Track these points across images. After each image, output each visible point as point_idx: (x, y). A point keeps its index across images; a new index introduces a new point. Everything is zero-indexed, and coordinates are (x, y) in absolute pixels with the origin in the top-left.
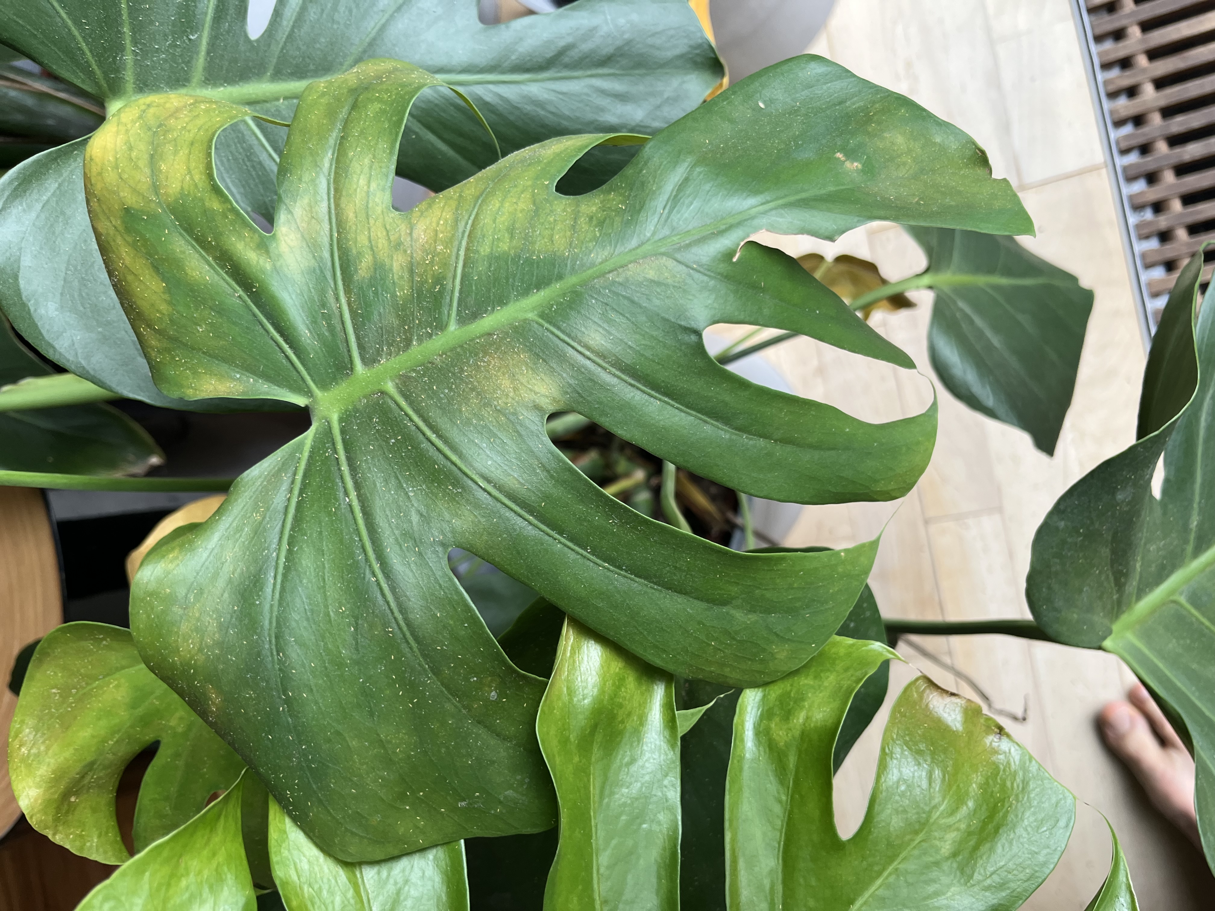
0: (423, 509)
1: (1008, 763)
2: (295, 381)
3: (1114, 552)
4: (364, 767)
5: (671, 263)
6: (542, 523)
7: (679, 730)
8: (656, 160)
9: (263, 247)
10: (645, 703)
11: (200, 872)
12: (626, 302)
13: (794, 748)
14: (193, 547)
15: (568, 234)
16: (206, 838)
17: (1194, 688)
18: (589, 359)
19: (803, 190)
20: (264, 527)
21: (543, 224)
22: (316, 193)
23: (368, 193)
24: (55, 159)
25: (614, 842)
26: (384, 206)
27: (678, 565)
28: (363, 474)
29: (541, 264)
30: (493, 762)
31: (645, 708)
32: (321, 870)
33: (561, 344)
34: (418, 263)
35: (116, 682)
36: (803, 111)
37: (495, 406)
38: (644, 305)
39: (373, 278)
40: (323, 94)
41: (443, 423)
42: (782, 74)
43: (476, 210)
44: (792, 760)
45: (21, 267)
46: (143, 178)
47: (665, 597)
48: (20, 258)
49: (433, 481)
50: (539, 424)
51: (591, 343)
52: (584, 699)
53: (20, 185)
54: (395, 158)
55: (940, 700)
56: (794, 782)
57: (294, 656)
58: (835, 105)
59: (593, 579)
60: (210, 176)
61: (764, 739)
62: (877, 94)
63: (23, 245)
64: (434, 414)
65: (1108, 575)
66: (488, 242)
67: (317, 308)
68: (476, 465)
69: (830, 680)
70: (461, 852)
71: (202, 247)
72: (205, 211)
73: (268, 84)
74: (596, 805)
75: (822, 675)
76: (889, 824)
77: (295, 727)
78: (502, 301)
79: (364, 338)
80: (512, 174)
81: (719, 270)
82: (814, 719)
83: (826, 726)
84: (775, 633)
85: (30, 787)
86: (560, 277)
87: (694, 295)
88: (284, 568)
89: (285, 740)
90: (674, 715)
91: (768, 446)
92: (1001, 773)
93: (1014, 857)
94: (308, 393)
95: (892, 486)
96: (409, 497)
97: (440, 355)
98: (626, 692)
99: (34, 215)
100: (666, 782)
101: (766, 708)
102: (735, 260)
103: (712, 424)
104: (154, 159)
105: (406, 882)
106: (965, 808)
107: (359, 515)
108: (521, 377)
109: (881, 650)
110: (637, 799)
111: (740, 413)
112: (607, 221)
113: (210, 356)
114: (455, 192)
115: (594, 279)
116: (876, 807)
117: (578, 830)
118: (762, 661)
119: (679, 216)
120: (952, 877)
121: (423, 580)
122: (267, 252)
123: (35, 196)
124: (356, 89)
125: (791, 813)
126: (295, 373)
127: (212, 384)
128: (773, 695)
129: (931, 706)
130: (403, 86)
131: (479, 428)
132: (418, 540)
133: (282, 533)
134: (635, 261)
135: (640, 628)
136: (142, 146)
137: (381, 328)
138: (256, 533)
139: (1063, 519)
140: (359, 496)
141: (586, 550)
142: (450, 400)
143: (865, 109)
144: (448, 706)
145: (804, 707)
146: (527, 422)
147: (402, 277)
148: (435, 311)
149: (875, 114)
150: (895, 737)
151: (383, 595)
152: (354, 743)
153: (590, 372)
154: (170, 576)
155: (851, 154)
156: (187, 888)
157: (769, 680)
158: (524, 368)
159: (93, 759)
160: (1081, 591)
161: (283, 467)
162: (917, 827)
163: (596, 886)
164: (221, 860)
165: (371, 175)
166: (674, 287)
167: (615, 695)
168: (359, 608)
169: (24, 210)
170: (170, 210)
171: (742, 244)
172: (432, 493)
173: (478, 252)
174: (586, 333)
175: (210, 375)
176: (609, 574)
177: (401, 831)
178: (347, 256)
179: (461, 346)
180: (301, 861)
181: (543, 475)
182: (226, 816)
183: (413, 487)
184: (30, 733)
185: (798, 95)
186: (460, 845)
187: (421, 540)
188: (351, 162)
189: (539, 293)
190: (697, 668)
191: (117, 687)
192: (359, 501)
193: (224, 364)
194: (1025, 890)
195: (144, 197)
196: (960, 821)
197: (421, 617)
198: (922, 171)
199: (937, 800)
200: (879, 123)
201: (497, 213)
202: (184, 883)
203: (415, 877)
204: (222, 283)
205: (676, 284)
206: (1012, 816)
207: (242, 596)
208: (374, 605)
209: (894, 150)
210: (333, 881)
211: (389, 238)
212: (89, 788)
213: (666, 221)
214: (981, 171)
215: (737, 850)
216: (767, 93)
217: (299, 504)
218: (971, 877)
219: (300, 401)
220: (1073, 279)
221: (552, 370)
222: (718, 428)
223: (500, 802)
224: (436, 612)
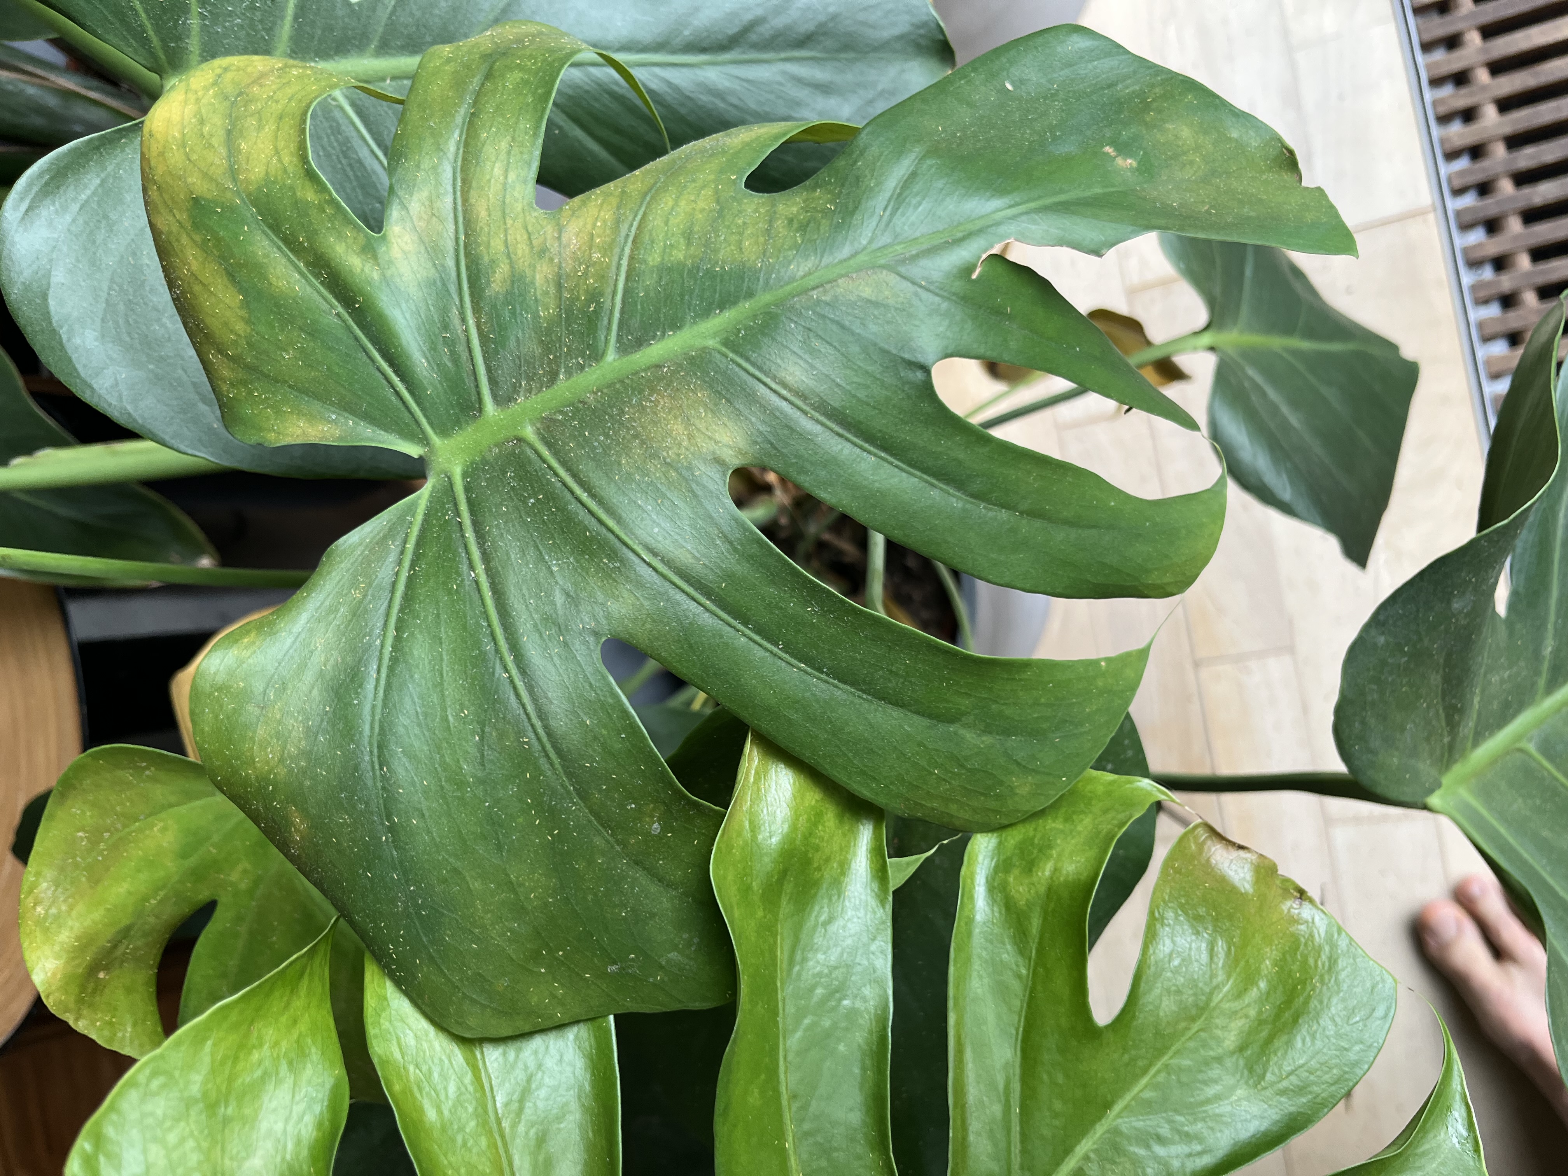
0: (569, 587)
1: (1311, 935)
2: (407, 425)
3: (1446, 679)
4: (489, 915)
5: (892, 279)
6: (723, 610)
7: (891, 884)
8: (874, 150)
9: (369, 250)
10: (848, 846)
11: (276, 1044)
12: (834, 328)
13: (1038, 909)
14: (274, 630)
15: (761, 239)
16: (285, 999)
17: (1544, 861)
18: (786, 399)
19: (1061, 191)
20: (365, 608)
21: (729, 227)
22: (438, 184)
23: (505, 184)
24: (97, 148)
25: (807, 1021)
26: (525, 202)
27: (894, 669)
28: (493, 542)
29: (727, 277)
30: (653, 915)
31: (847, 852)
32: (431, 1047)
33: (750, 380)
34: (568, 276)
35: (162, 824)
36: (1062, 95)
37: (664, 459)
38: (858, 331)
39: (509, 293)
40: (448, 60)
41: (597, 479)
42: (1036, 48)
43: (643, 209)
44: (1035, 924)
45: (52, 284)
46: (218, 159)
47: (876, 710)
48: (50, 271)
49: (583, 552)
50: (720, 482)
51: (789, 379)
52: (771, 837)
53: (52, 178)
54: (540, 141)
55: (1225, 853)
56: (1038, 951)
57: (401, 772)
58: (1103, 88)
59: (785, 683)
60: (304, 159)
61: (999, 897)
62: (1157, 75)
63: (54, 256)
64: (585, 467)
65: (1437, 711)
66: (658, 248)
67: (437, 331)
68: (639, 532)
69: (1085, 824)
70: (610, 1031)
71: (292, 250)
72: (296, 203)
73: (371, 59)
74: (785, 974)
75: (1075, 817)
76: (1158, 1008)
77: (401, 862)
78: (676, 325)
79: (496, 370)
80: (689, 166)
81: (953, 290)
82: (1064, 872)
83: (1079, 880)
84: (1016, 761)
85: (47, 958)
86: (750, 295)
87: (921, 320)
88: (390, 659)
89: (388, 879)
90: (885, 862)
91: (1012, 519)
92: (1302, 947)
93: (1318, 1053)
94: (424, 440)
95: (1168, 578)
96: (552, 572)
97: (595, 393)
98: (824, 831)
99: (68, 218)
100: (873, 947)
101: (1002, 858)
102: (974, 277)
103: (941, 489)
104: (231, 135)
105: (540, 1066)
106: (1255, 989)
107: (488, 594)
108: (697, 422)
109: (1149, 788)
110: (836, 968)
111: (977, 475)
112: (812, 225)
113: (299, 390)
114: (616, 187)
115: (793, 297)
116: (1142, 985)
117: (760, 1004)
118: (998, 797)
119: (903, 219)
120: (1238, 1076)
121: (569, 678)
122: (375, 257)
123: (71, 193)
124: (491, 55)
125: (1033, 990)
126: (407, 414)
127: (299, 426)
128: (1012, 842)
129: (1214, 862)
130: (552, 51)
131: (643, 486)
132: (563, 627)
133: (388, 614)
134: (846, 275)
135: (844, 749)
136: (217, 120)
137: (519, 358)
138: (354, 615)
139: (1383, 633)
140: (488, 570)
141: (777, 645)
142: (606, 449)
143: (1142, 95)
144: (598, 841)
145: (1052, 856)
146: (705, 479)
147: (547, 293)
148: (588, 336)
149: (1153, 100)
150: (1167, 898)
151: (518, 696)
152: (476, 885)
153: (786, 416)
154: (245, 666)
155: (1124, 149)
156: (260, 1062)
157: (1006, 822)
158: (702, 410)
159: (128, 922)
160: (1403, 729)
161: (390, 533)
162: (1194, 1012)
163: (782, 1076)
164: (303, 1029)
165: (509, 162)
166: (896, 309)
167: (810, 834)
168: (486, 711)
169: (57, 212)
170: (251, 202)
171: (984, 256)
172: (583, 568)
173: (645, 261)
174: (783, 365)
175: (298, 414)
176: (805, 677)
177: (534, 1000)
178: (477, 264)
179: (621, 381)
180: (405, 1035)
181: (724, 547)
182: (311, 975)
183: (557, 560)
184: (48, 888)
185: (1055, 75)
186: (608, 1022)
187: (566, 626)
188: (483, 145)
189: (722, 315)
190: (916, 803)
191: (164, 829)
192: (488, 576)
193: (316, 402)
194: (1332, 1096)
195: (218, 184)
196: (1249, 1005)
197: (566, 724)
198: (1214, 173)
199: (1221, 977)
200: (1159, 111)
201: (670, 213)
202: (255, 1056)
203: (550, 1063)
204: (316, 296)
205: (899, 306)
206: (1316, 1002)
207: (337, 693)
208: (506, 708)
209: (1178, 146)
210: (446, 1062)
211: (531, 243)
212: (123, 962)
213: (887, 225)
214: (1288, 177)
215: (963, 1036)
216: (1016, 72)
217: (410, 580)
218: (1263, 1077)
219: (413, 450)
220: (1393, 348)
221: (739, 413)
222: (949, 494)
223: (661, 967)
224: (585, 718)
